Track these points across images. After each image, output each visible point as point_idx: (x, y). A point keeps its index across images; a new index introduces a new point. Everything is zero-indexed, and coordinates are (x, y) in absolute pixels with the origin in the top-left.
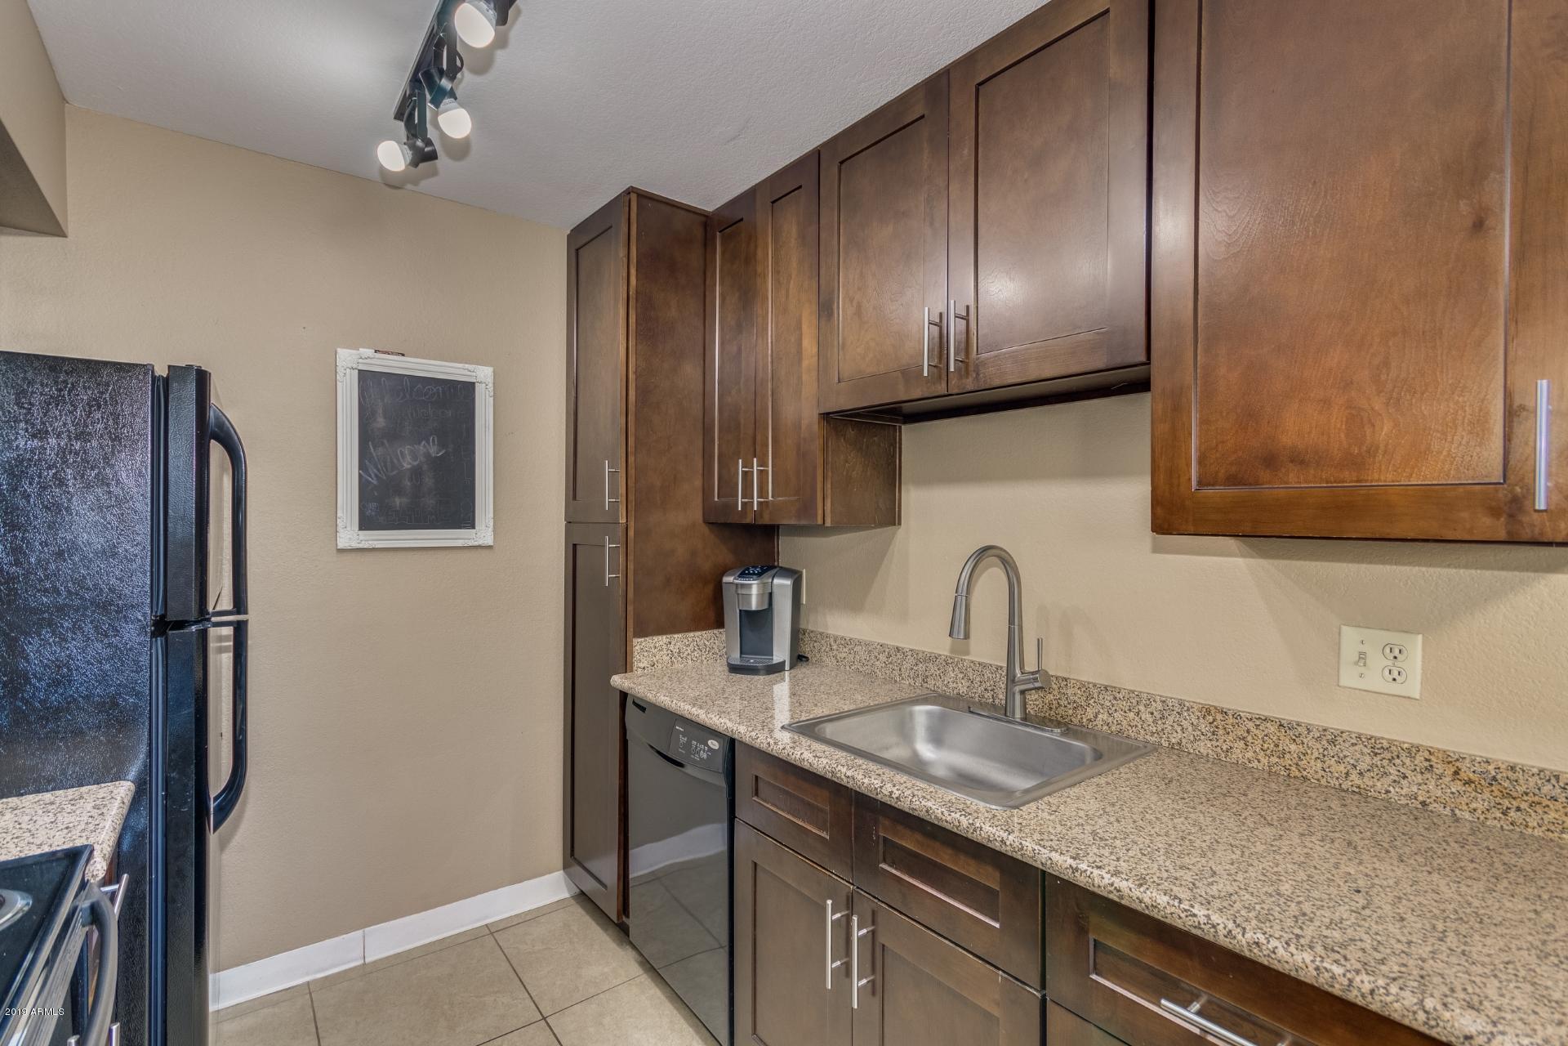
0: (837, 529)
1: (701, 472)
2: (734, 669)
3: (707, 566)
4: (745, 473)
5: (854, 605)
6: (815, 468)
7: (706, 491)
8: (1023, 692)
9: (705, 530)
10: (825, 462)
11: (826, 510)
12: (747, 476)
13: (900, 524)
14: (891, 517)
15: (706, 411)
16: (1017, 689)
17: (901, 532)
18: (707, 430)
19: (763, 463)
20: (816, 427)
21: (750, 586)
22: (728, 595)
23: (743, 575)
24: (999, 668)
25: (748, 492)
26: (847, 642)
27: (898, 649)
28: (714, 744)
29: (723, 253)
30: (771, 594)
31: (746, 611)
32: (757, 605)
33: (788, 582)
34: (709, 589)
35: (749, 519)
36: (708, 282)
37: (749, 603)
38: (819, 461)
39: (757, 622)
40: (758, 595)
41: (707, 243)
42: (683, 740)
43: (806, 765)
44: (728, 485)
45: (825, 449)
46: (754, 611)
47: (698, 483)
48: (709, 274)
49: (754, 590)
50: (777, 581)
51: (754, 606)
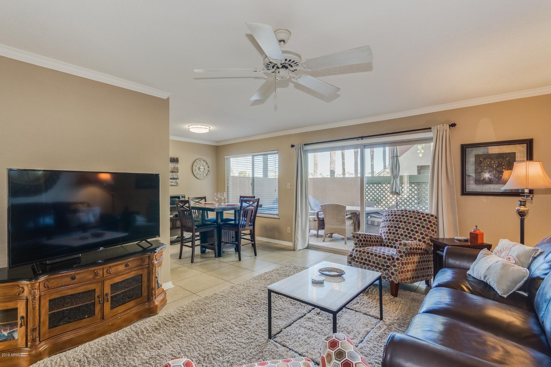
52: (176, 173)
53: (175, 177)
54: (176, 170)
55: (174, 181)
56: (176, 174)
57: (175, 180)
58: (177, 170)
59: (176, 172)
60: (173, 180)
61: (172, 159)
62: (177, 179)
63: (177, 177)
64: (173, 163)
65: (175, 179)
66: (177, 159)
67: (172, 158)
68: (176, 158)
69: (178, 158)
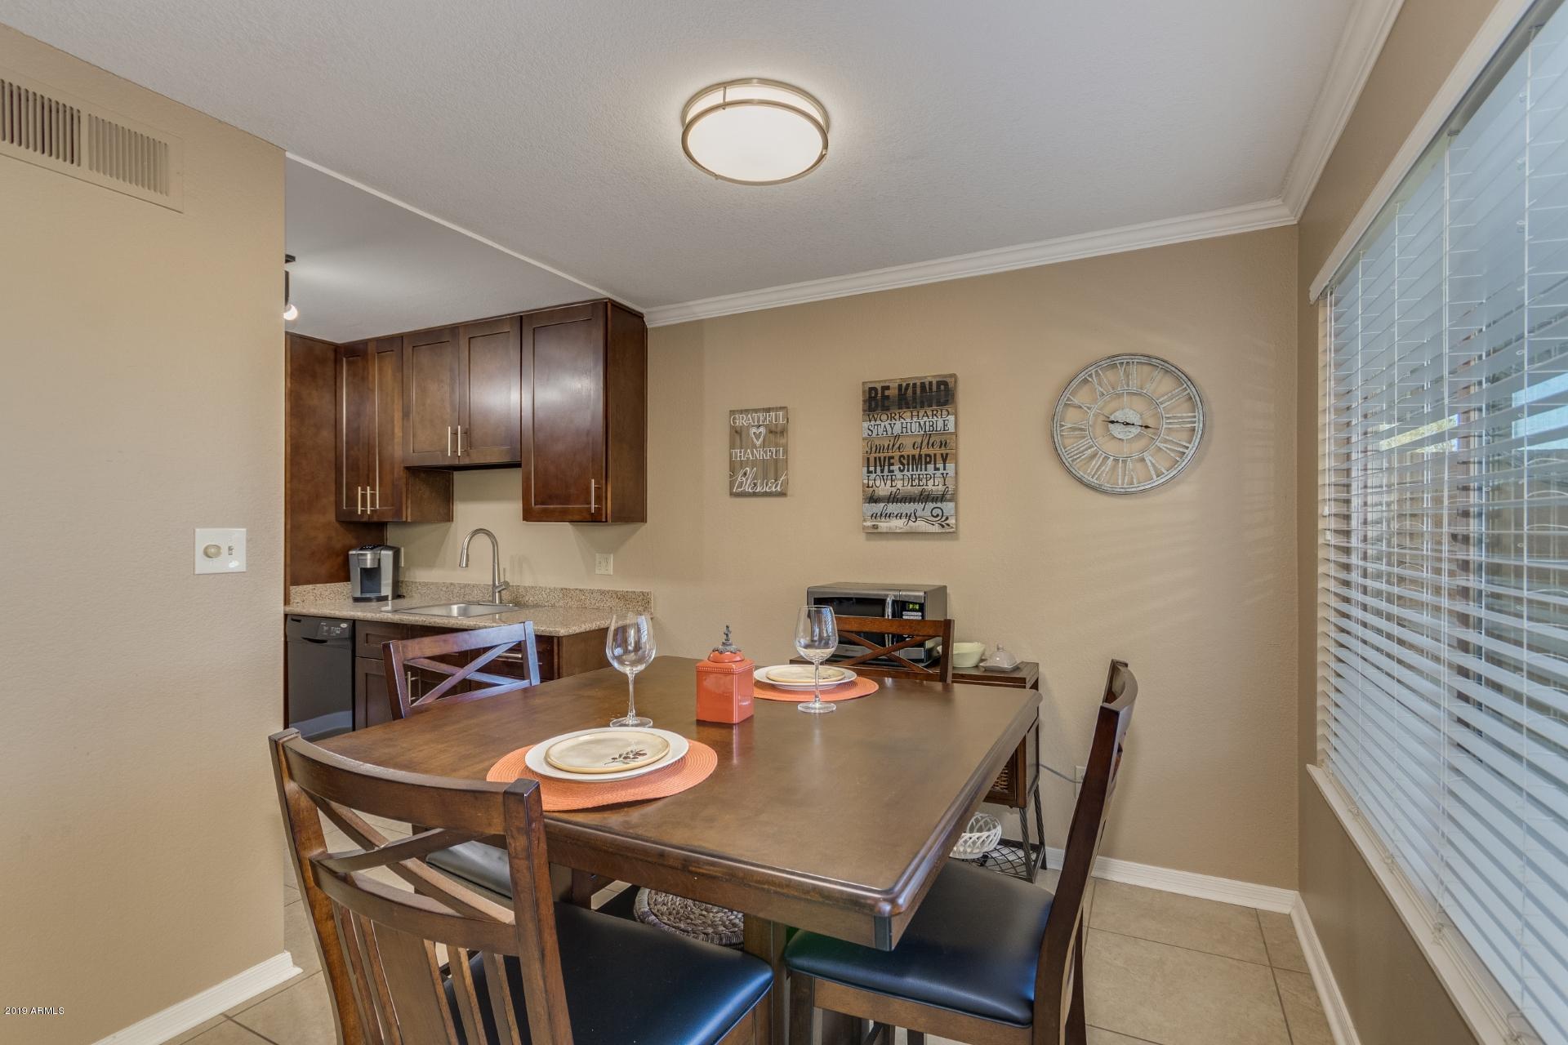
0: (414, 523)
1: (334, 492)
2: (356, 600)
3: (338, 546)
4: (362, 494)
5: (430, 564)
6: (401, 493)
7: (338, 503)
8: (499, 592)
9: (338, 525)
10: (407, 490)
11: (408, 514)
12: (364, 496)
13: (452, 521)
14: (448, 517)
15: (338, 458)
16: (497, 591)
17: (453, 525)
18: (338, 470)
19: (373, 489)
20: (402, 473)
21: (365, 555)
22: (352, 562)
23: (361, 549)
24: (489, 585)
25: (364, 504)
26: (426, 584)
27: (452, 584)
28: (344, 625)
29: (348, 370)
30: (379, 560)
31: (364, 569)
32: (371, 565)
33: (390, 553)
34: (340, 559)
35: (365, 519)
36: (338, 384)
37: (366, 563)
38: (404, 490)
39: (371, 575)
40: (371, 559)
41: (337, 362)
42: (325, 628)
43: (389, 621)
44: (352, 500)
45: (407, 484)
46: (371, 569)
47: (332, 498)
48: (338, 380)
49: (369, 558)
50: (383, 552)
51: (369, 565)
52: (940, 466)
53: (930, 487)
54: (938, 451)
55: (927, 513)
56: (938, 473)
57: (931, 505)
58: (944, 451)
59: (939, 458)
60: (919, 506)
61: (914, 392)
62: (942, 498)
63: (941, 488)
64: (922, 413)
65: (935, 499)
66: (945, 384)
67: (915, 385)
68: (939, 383)
69: (954, 376)
